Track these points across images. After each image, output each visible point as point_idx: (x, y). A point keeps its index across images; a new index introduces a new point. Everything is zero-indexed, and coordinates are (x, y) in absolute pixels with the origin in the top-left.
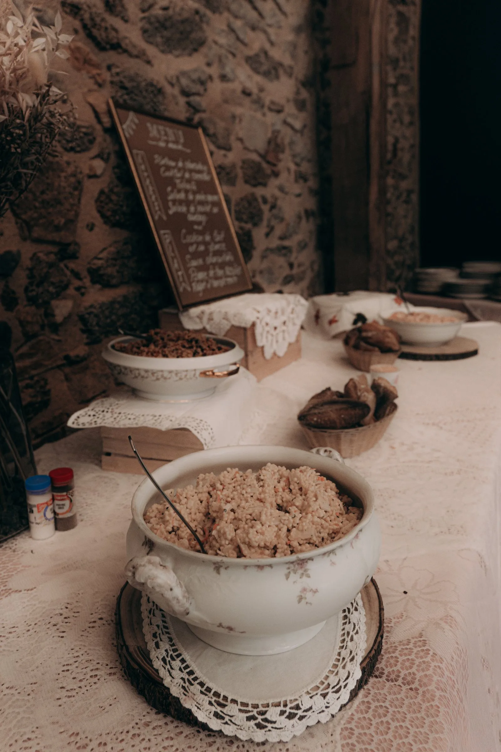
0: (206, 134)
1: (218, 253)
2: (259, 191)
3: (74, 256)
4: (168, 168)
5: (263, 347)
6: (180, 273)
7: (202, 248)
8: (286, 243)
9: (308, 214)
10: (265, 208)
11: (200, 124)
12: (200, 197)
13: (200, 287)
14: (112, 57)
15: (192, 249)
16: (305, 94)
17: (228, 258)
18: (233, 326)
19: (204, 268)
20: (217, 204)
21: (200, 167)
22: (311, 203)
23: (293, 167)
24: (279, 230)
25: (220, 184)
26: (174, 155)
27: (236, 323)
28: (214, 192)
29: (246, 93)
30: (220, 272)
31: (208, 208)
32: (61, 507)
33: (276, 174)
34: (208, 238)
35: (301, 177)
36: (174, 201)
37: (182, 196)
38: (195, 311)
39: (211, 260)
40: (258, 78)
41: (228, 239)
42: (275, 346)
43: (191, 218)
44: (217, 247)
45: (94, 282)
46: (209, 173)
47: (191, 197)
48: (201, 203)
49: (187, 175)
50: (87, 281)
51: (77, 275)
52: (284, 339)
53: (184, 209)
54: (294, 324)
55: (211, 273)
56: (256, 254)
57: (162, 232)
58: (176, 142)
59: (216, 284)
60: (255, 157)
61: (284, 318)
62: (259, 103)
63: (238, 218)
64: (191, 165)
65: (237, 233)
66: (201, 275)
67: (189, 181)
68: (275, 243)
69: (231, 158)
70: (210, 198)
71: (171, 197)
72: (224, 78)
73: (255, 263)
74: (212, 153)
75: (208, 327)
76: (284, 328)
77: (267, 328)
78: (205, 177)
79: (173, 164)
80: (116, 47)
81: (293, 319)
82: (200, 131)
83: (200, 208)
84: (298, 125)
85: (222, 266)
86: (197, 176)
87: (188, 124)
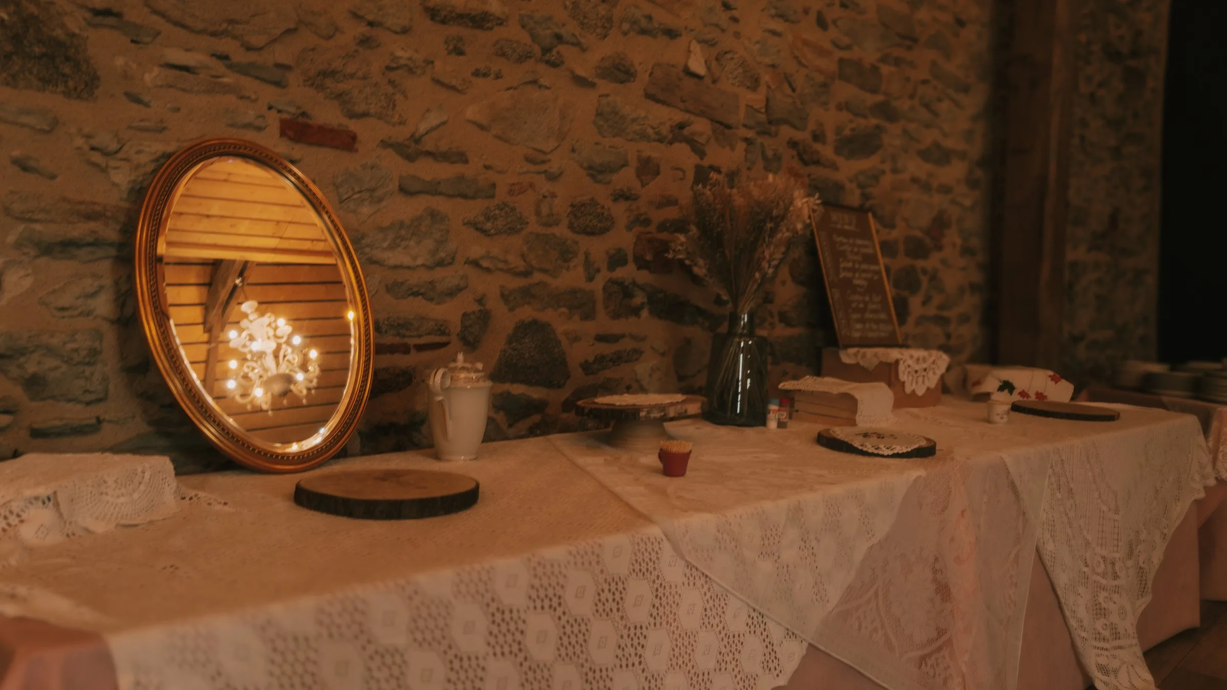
0: (875, 216)
1: (874, 311)
2: (920, 263)
3: (771, 302)
4: (842, 244)
5: (904, 383)
6: (843, 322)
7: (861, 306)
8: (945, 314)
9: (973, 287)
10: (924, 280)
11: (870, 209)
12: (864, 266)
13: (857, 335)
14: (812, 169)
15: (854, 305)
16: (979, 173)
17: (883, 316)
18: (881, 363)
19: (862, 321)
20: (878, 273)
21: (866, 243)
22: (977, 277)
23: (959, 241)
24: (937, 300)
25: (883, 255)
26: (847, 234)
27: (884, 360)
28: (876, 262)
29: (915, 180)
30: (874, 327)
31: (869, 275)
32: (782, 415)
33: (940, 248)
34: (867, 298)
35: (967, 251)
36: (845, 269)
37: (850, 265)
38: (852, 351)
39: (868, 316)
40: (928, 167)
41: (884, 301)
42: (914, 386)
43: (856, 282)
44: (874, 307)
45: (781, 321)
46: (874, 247)
47: (857, 266)
48: (865, 271)
49: (856, 249)
50: (776, 319)
51: (771, 314)
52: (923, 382)
53: (850, 275)
54: (934, 373)
55: (867, 326)
56: (911, 320)
57: (833, 290)
58: (850, 224)
59: (870, 335)
60: (918, 234)
61: (925, 366)
62: (926, 187)
63: (896, 285)
64: (859, 242)
65: (894, 300)
66: (859, 326)
67: (857, 254)
68: (931, 311)
69: (895, 234)
70: (873, 267)
71: (842, 265)
72: (895, 171)
73: (910, 327)
74: (878, 231)
75: (862, 363)
76: (925, 373)
77: (909, 369)
78: (869, 251)
79: (845, 240)
80: (817, 163)
81: (933, 369)
82: (870, 215)
83: (864, 275)
84: (968, 202)
85: (878, 322)
86: (864, 250)
87: (861, 210)
